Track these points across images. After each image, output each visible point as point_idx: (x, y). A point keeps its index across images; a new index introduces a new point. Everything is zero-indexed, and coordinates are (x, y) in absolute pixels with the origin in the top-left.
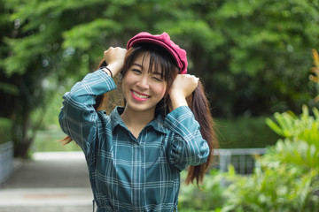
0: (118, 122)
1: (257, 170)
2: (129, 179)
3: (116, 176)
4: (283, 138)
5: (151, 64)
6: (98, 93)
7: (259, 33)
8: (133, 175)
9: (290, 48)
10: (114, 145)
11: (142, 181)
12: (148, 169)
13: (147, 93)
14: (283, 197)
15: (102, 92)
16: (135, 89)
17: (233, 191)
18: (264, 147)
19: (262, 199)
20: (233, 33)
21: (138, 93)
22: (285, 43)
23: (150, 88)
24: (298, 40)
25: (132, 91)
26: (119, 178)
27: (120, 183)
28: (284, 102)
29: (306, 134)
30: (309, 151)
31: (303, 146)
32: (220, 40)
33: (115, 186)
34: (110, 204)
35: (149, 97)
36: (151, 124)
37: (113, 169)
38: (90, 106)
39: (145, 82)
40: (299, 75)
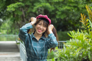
0: (33, 37)
1: (64, 47)
2: (36, 51)
3: (33, 50)
4: (72, 38)
5: (44, 23)
6: (28, 29)
7: (65, 7)
8: (37, 50)
9: (74, 11)
10: (33, 42)
11: (40, 51)
12: (41, 48)
13: (42, 30)
14: (71, 55)
15: (29, 29)
16: (39, 29)
17: (57, 53)
18: (66, 40)
19: (66, 55)
20: (57, 7)
21: (40, 30)
22: (72, 9)
23: (43, 29)
24: (76, 9)
25: (38, 29)
26: (34, 50)
27: (34, 51)
28: (72, 27)
29: (78, 37)
30: (79, 42)
31: (78, 40)
32: (53, 9)
33: (33, 52)
34: (31, 56)
35: (42, 31)
36: (42, 37)
37: (33, 48)
38: (26, 32)
39: (42, 27)
40: (76, 19)
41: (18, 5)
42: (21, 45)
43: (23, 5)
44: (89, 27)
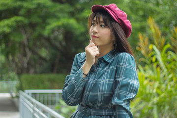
41: (17, 22)
42: (21, 100)
43: (26, 21)
44: (154, 59)
